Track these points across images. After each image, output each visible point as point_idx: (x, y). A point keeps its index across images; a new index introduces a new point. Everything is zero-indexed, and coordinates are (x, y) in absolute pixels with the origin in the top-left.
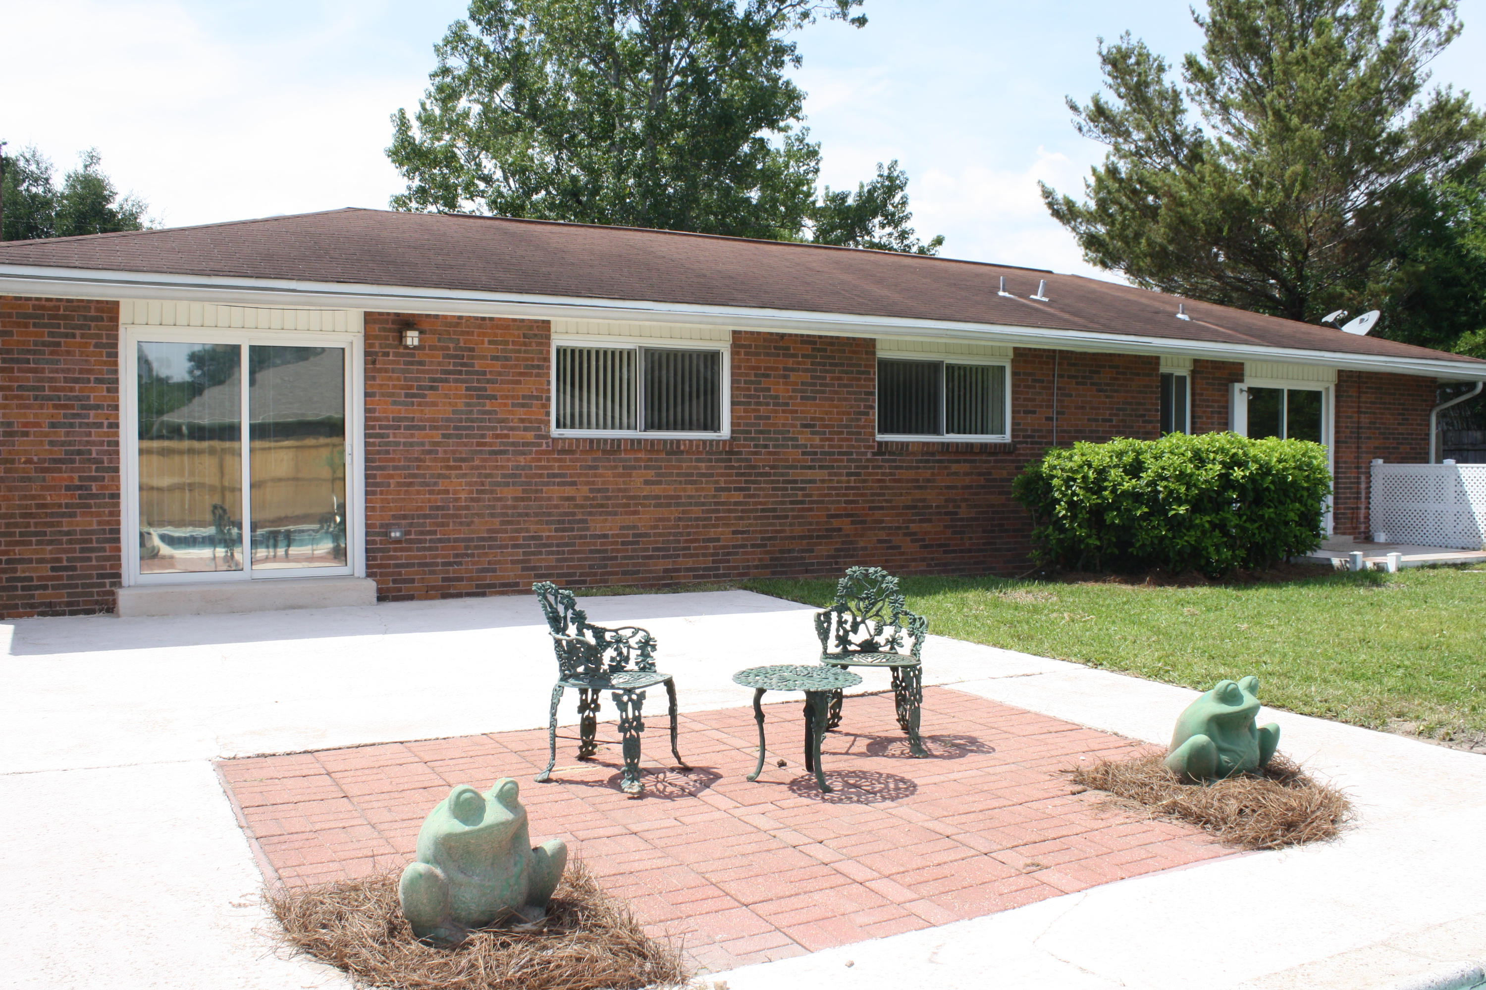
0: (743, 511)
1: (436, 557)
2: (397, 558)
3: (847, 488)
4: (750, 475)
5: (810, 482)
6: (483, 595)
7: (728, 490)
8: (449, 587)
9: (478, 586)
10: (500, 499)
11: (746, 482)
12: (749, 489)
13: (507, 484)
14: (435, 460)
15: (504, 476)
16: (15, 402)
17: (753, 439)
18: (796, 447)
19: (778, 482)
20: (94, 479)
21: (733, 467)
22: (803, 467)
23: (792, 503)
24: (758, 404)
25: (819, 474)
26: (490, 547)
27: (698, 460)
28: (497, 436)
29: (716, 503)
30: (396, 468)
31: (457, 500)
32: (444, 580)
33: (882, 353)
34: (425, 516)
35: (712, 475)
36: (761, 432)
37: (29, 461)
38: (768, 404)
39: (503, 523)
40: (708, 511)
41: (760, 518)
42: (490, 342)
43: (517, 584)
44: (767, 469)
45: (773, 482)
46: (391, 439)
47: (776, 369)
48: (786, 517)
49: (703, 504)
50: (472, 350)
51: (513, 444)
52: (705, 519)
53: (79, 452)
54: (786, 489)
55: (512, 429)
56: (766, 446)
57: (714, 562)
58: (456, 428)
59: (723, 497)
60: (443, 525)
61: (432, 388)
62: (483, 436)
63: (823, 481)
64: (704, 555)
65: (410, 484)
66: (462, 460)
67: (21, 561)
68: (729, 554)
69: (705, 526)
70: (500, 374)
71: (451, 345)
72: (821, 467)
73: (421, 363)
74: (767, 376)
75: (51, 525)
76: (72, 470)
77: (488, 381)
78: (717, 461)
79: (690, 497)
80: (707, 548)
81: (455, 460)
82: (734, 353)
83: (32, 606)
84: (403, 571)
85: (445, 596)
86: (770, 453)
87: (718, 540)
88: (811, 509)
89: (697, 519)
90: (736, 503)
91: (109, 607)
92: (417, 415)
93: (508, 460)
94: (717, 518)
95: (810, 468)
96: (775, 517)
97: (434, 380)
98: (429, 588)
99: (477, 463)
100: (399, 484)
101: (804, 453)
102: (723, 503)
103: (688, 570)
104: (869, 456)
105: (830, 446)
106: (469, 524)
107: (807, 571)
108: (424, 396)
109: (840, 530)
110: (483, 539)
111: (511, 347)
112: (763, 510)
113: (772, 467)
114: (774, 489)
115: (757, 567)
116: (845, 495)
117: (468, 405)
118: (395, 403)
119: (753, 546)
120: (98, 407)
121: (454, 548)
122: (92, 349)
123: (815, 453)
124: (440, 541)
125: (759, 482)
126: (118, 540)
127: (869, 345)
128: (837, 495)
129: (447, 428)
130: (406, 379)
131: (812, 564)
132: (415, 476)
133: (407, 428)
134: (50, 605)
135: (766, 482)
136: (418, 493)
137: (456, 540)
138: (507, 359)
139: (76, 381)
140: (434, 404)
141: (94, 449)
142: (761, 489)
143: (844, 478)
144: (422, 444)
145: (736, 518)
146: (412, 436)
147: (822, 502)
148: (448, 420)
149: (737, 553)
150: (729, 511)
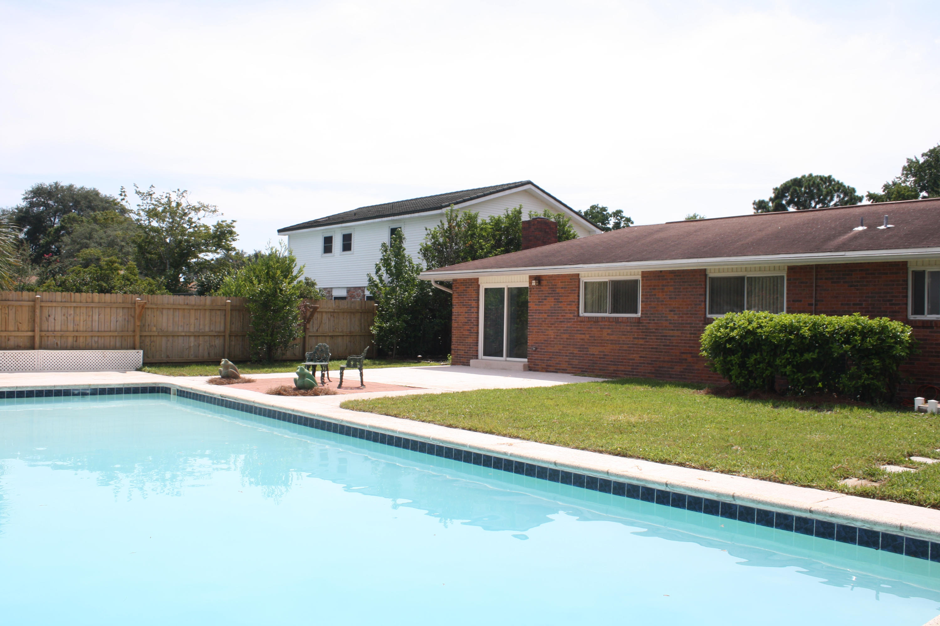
0: (643, 348)
1: (544, 357)
2: (534, 357)
3: (690, 340)
4: (647, 332)
5: (672, 336)
6: (556, 372)
7: (638, 338)
8: (548, 368)
9: (556, 369)
10: (562, 338)
11: (645, 335)
12: (646, 339)
13: (565, 333)
14: (545, 324)
15: (564, 330)
17: (648, 317)
18: (666, 320)
19: (658, 336)
21: (640, 329)
22: (669, 330)
23: (664, 345)
24: (650, 301)
25: (677, 333)
26: (559, 355)
27: (627, 326)
28: (562, 316)
29: (633, 344)
30: (535, 326)
31: (551, 338)
32: (547, 366)
33: (711, 275)
34: (542, 343)
35: (632, 332)
36: (652, 314)
37: (461, 323)
38: (654, 302)
39: (563, 347)
40: (630, 347)
41: (651, 351)
42: (561, 282)
43: (566, 370)
44: (654, 330)
45: (656, 336)
46: (534, 317)
47: (658, 286)
48: (661, 352)
49: (628, 344)
50: (556, 285)
51: (567, 319)
52: (629, 350)
53: (469, 320)
54: (662, 339)
55: (566, 313)
56: (654, 320)
57: (632, 369)
58: (551, 313)
59: (636, 341)
60: (547, 346)
61: (545, 299)
62: (558, 316)
63: (678, 336)
64: (628, 366)
65: (539, 332)
66: (552, 324)
67: (460, 350)
68: (638, 366)
69: (629, 353)
70: (563, 293)
71: (550, 284)
72: (677, 330)
73: (542, 291)
74: (654, 289)
77: (560, 296)
78: (634, 326)
79: (623, 341)
80: (629, 362)
81: (551, 324)
82: (642, 280)
83: (460, 362)
84: (536, 361)
85: (547, 371)
86: (655, 323)
87: (634, 360)
88: (672, 349)
89: (626, 350)
90: (641, 345)
92: (541, 309)
93: (565, 324)
94: (634, 350)
95: (672, 330)
96: (656, 352)
97: (545, 296)
98: (543, 368)
99: (556, 325)
100: (536, 332)
101: (670, 323)
102: (636, 344)
103: (622, 371)
104: (701, 325)
105: (682, 320)
106: (554, 347)
107: (671, 377)
108: (543, 302)
109: (686, 359)
110: (557, 352)
111: (566, 283)
112: (652, 348)
113: (656, 329)
114: (657, 339)
115: (649, 373)
116: (688, 343)
117: (554, 305)
118: (536, 305)
119: (648, 363)
121: (549, 355)
122: (472, 291)
123: (675, 323)
124: (546, 352)
125: (651, 336)
127: (703, 272)
128: (685, 343)
129: (549, 313)
130: (539, 296)
131: (673, 374)
132: (540, 329)
133: (539, 313)
134: (463, 362)
135: (654, 336)
136: (541, 335)
137: (550, 352)
138: (565, 288)
139: (470, 300)
140: (545, 305)
141: (472, 319)
142: (652, 339)
143: (688, 335)
144: (542, 318)
145: (641, 351)
146: (539, 315)
147: (677, 346)
148: (549, 310)
149: (641, 366)
150: (638, 348)
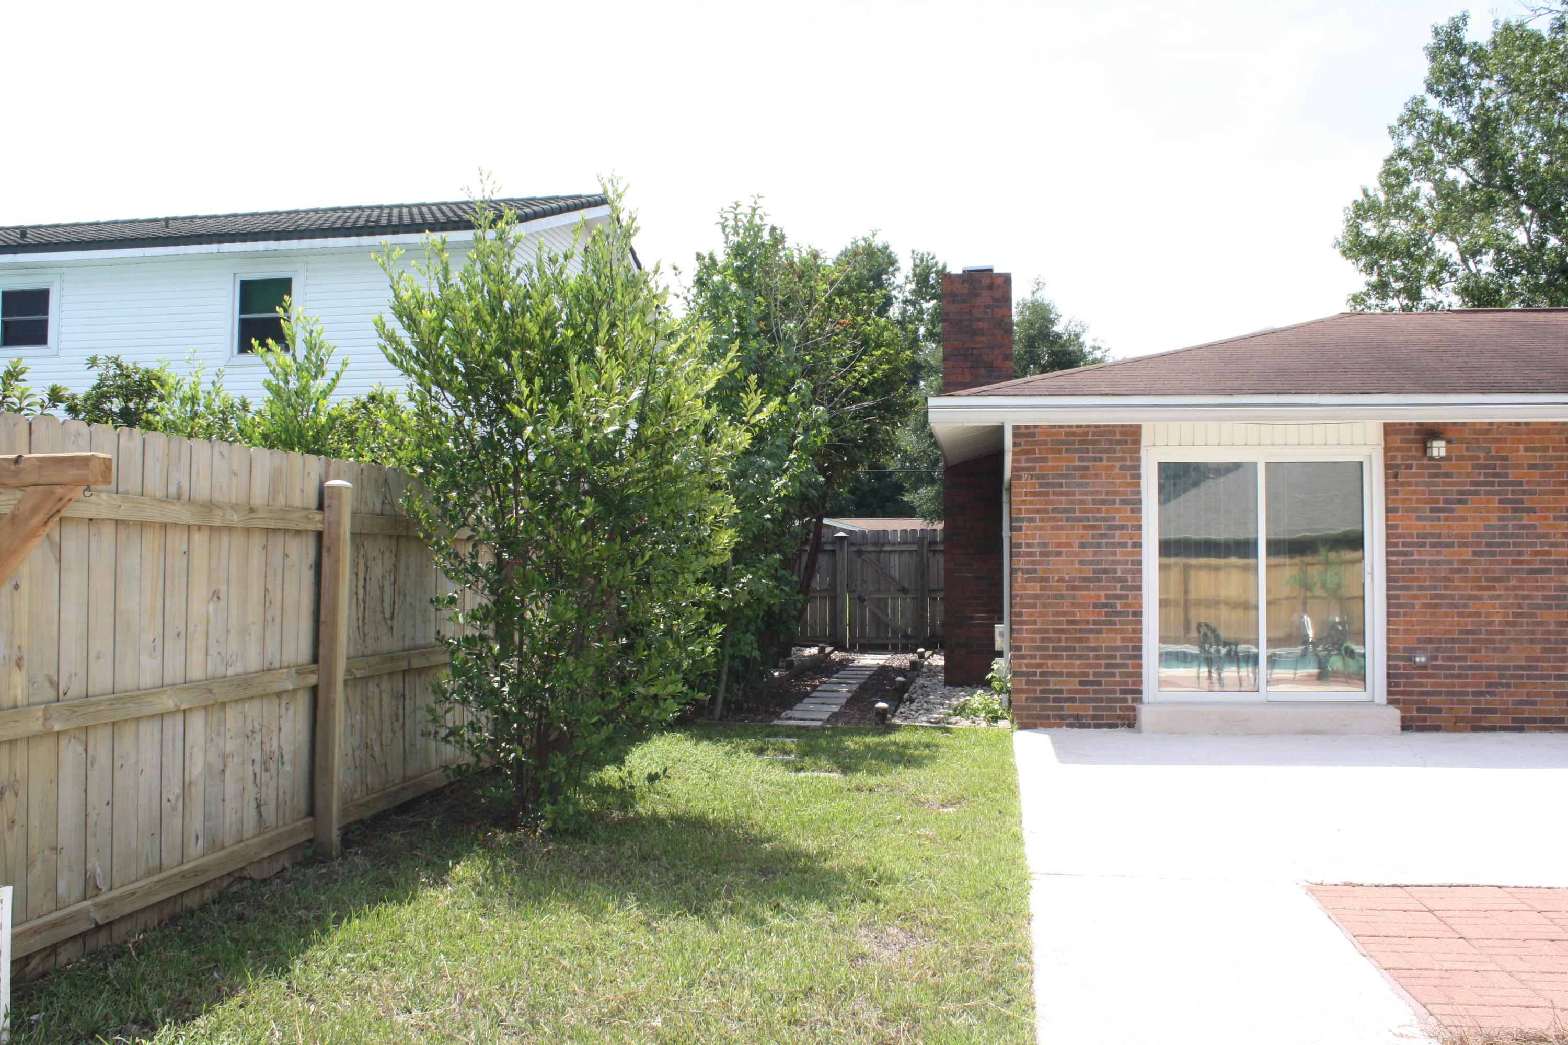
1: (1466, 685)
2: (1422, 685)
6: (1521, 730)
8: (1480, 719)
9: (1514, 720)
10: (1540, 624)
13: (1550, 607)
14: (1465, 579)
15: (1545, 598)
16: (1051, 524)
20: (1118, 597)
26: (1529, 677)
28: (1536, 553)
30: (1421, 588)
31: (1490, 623)
32: (1475, 711)
34: (1453, 641)
37: (1061, 580)
39: (1544, 650)
42: (1526, 449)
43: (1562, 720)
46: (1416, 557)
50: (1505, 458)
51: (1556, 562)
53: (1106, 571)
55: (1554, 545)
58: (1488, 545)
60: (1474, 650)
61: (1460, 502)
62: (1519, 553)
65: (1437, 606)
66: (1495, 579)
67: (1054, 674)
70: (1539, 484)
71: (1481, 455)
73: (1447, 475)
75: (1081, 640)
76: (1099, 588)
77: (1525, 493)
81: (1487, 580)
83: (1062, 717)
84: (1429, 699)
85: (1476, 729)
91: (1129, 722)
92: (1444, 531)
93: (1550, 580)
97: (1462, 493)
98: (1458, 720)
99: (1513, 583)
100: (1424, 606)
106: (1504, 651)
108: (1451, 510)
110: (1521, 668)
111: (1551, 453)
117: (1501, 519)
118: (1419, 518)
120: (1122, 527)
121: (1486, 677)
122: (1117, 471)
124: (1471, 668)
126: (1139, 657)
129: (1478, 544)
130: (1430, 492)
132: (1442, 597)
133: (1433, 545)
134: (1077, 717)
136: (1446, 615)
137: (1489, 668)
138: (1546, 467)
139: (1103, 502)
140: (1463, 519)
141: (1119, 568)
144: (1450, 562)
146: (1439, 553)
148: (1479, 536)
